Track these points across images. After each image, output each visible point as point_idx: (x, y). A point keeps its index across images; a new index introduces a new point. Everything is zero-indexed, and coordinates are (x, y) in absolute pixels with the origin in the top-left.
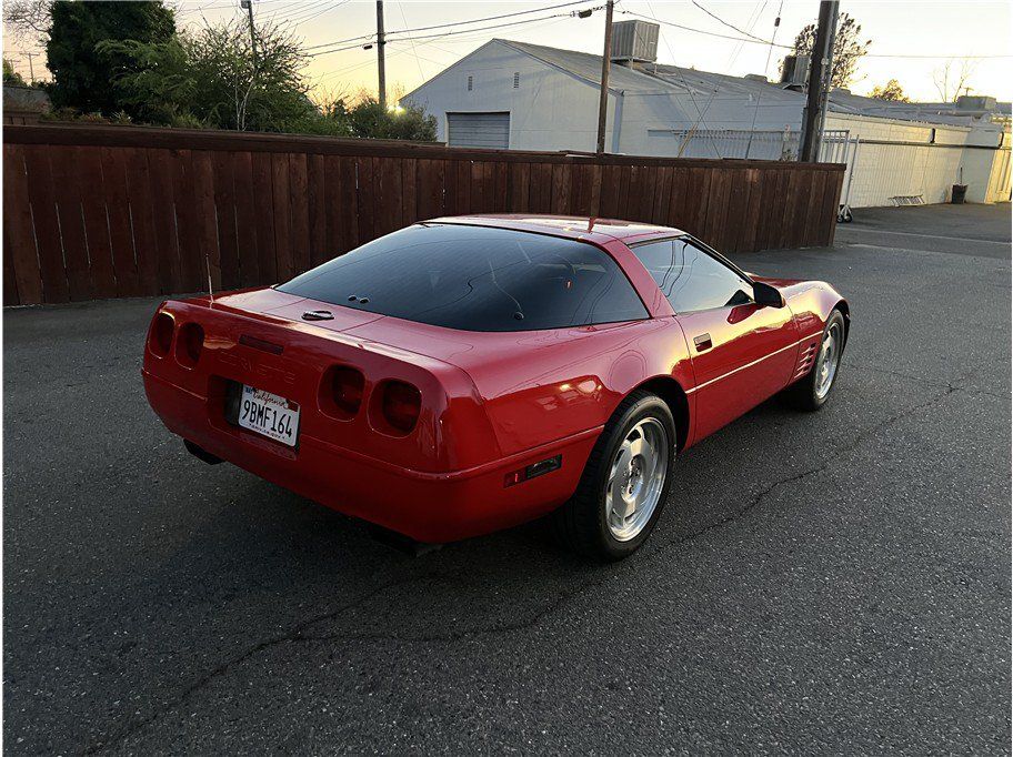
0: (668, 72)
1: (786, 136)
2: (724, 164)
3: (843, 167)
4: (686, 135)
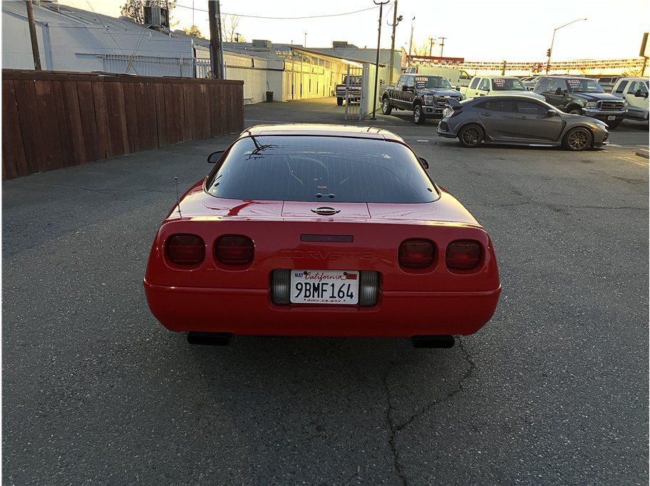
0: (69, 11)
1: (181, 61)
2: (166, 80)
3: (242, 83)
4: (106, 58)
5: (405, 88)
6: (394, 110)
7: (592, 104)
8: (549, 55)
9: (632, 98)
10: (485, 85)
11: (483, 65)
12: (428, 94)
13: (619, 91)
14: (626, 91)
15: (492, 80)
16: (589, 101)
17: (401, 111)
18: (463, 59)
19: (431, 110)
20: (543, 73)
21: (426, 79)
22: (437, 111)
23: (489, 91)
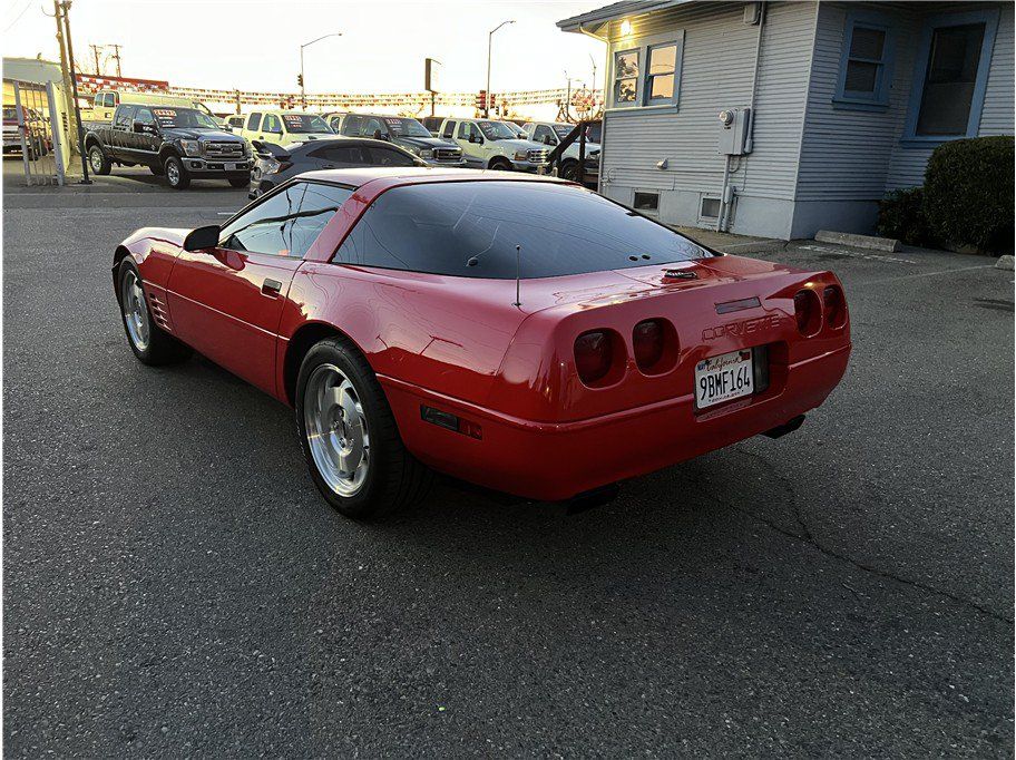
5: (139, 128)
6: (114, 167)
7: (426, 152)
8: (301, 84)
9: (465, 143)
10: (272, 124)
11: (211, 93)
12: (186, 138)
13: (447, 136)
14: (455, 135)
15: (283, 116)
16: (422, 148)
17: (129, 168)
18: (166, 83)
19: (199, 165)
20: (298, 110)
21: (173, 113)
22: (209, 166)
23: (282, 133)
